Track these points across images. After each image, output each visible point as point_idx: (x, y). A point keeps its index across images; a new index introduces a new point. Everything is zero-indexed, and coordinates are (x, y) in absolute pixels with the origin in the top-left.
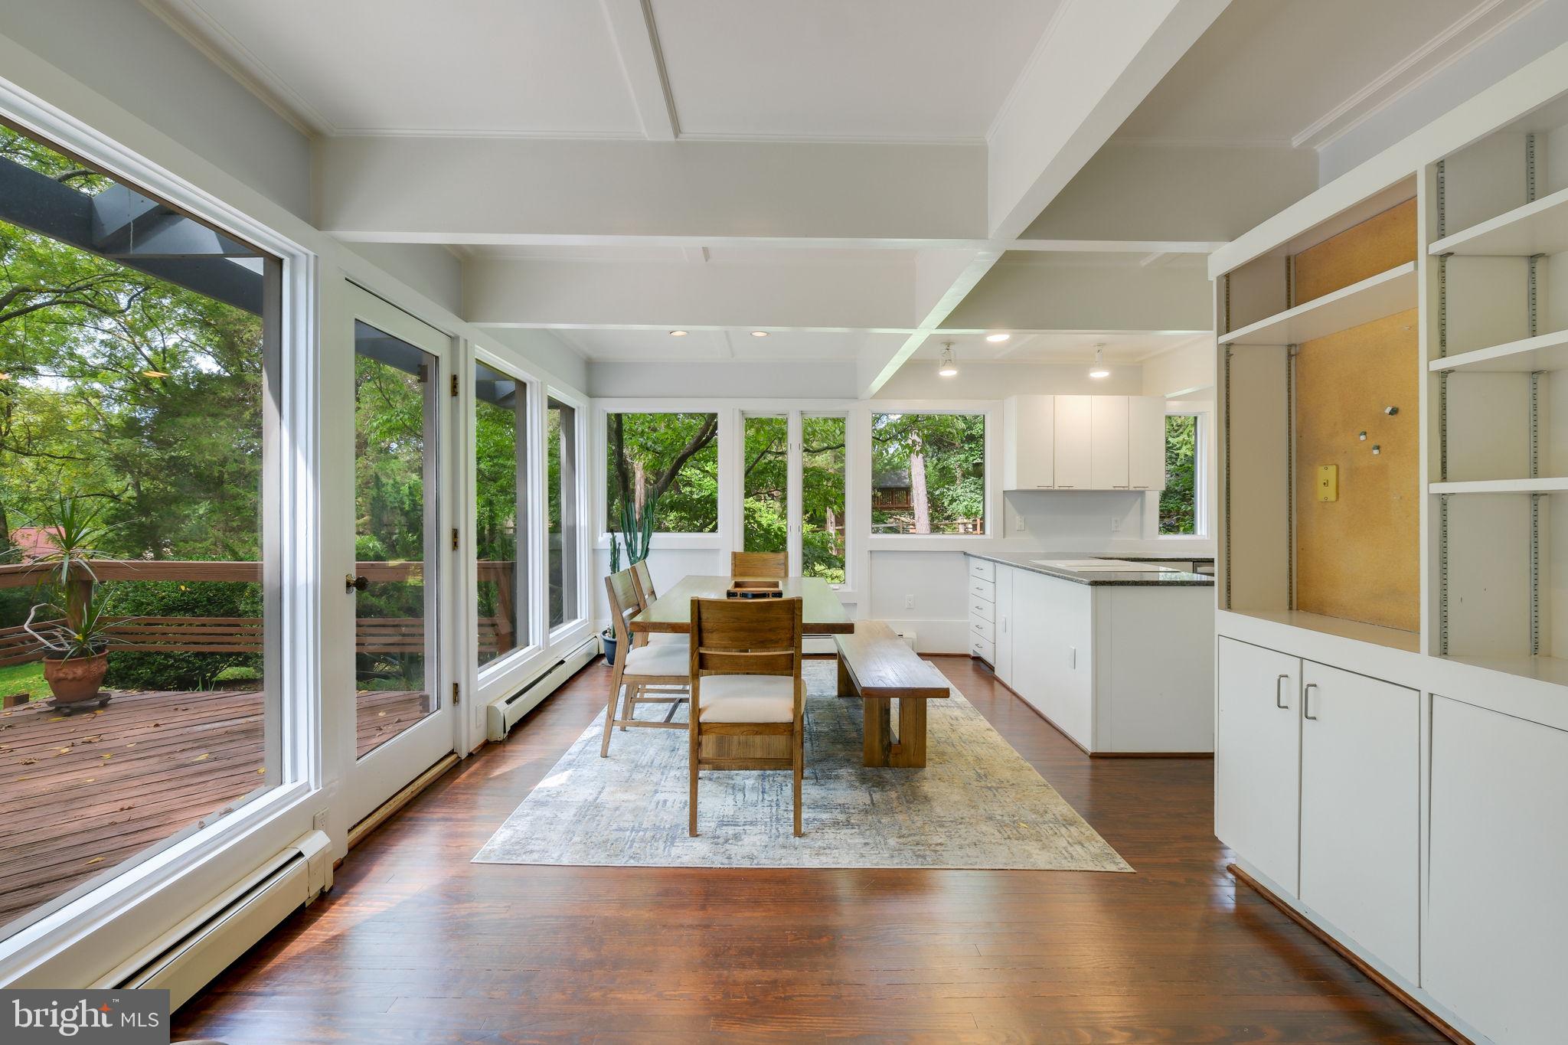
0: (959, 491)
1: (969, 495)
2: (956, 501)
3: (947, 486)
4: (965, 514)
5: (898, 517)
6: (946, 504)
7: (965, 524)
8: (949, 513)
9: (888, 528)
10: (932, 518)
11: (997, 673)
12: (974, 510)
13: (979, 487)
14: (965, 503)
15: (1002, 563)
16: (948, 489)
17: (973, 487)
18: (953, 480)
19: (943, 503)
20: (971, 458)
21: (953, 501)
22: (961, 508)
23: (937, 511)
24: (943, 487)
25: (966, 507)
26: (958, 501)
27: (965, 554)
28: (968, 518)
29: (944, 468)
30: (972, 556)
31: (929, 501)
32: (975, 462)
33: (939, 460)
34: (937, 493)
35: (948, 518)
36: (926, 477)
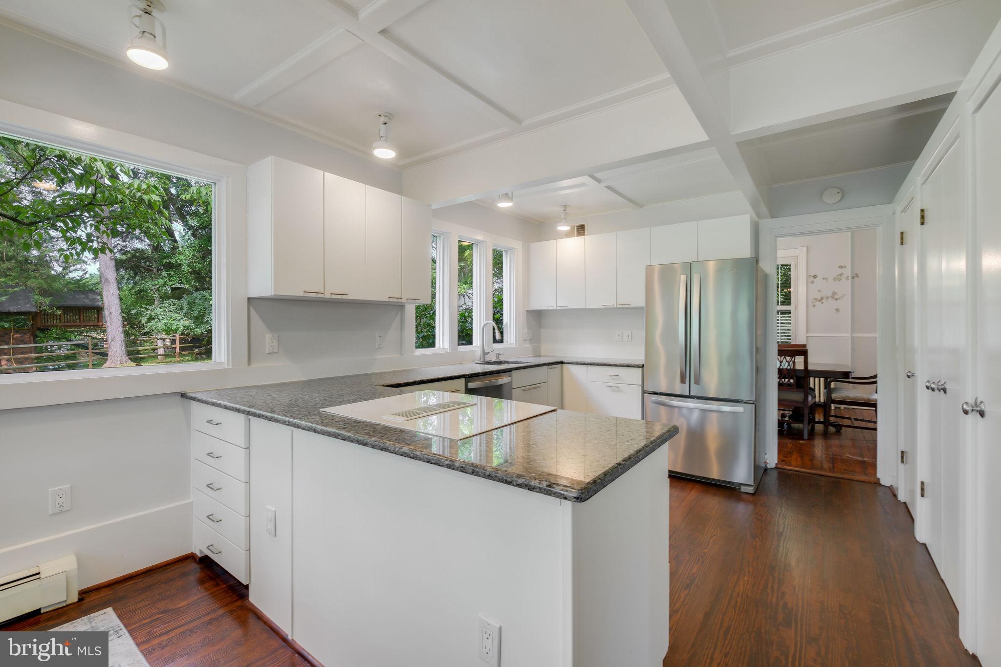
0: (158, 311)
1: (169, 314)
2: (154, 319)
3: (144, 306)
4: (164, 331)
5: (89, 334)
6: (143, 322)
7: (164, 340)
8: (147, 329)
9: (73, 345)
10: (127, 334)
11: (254, 598)
12: (174, 328)
13: (179, 308)
14: (165, 321)
15: (259, 416)
16: (147, 309)
17: (172, 308)
18: (151, 302)
19: (141, 321)
20: (170, 283)
21: (151, 319)
22: (161, 325)
23: (134, 328)
24: (141, 307)
25: (165, 324)
26: (156, 320)
27: (183, 395)
28: (167, 334)
29: (141, 291)
30: (194, 399)
31: (124, 319)
32: (173, 286)
33: (135, 283)
34: (133, 312)
35: (146, 334)
36: (121, 299)
